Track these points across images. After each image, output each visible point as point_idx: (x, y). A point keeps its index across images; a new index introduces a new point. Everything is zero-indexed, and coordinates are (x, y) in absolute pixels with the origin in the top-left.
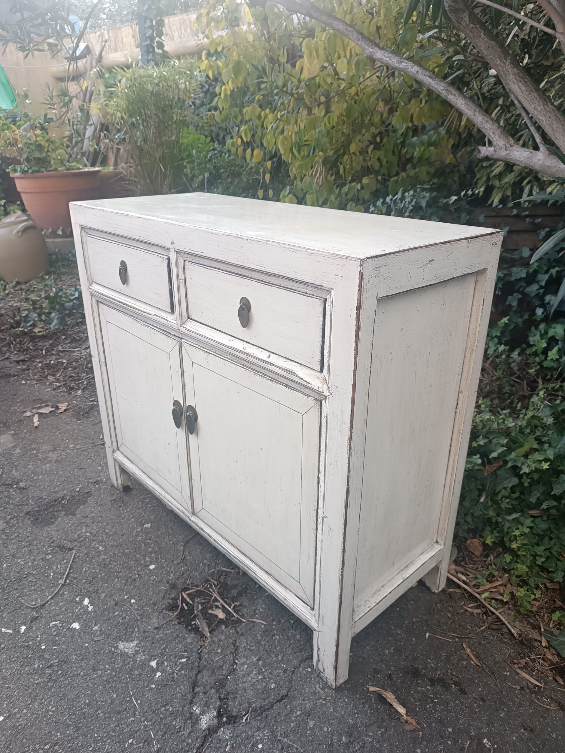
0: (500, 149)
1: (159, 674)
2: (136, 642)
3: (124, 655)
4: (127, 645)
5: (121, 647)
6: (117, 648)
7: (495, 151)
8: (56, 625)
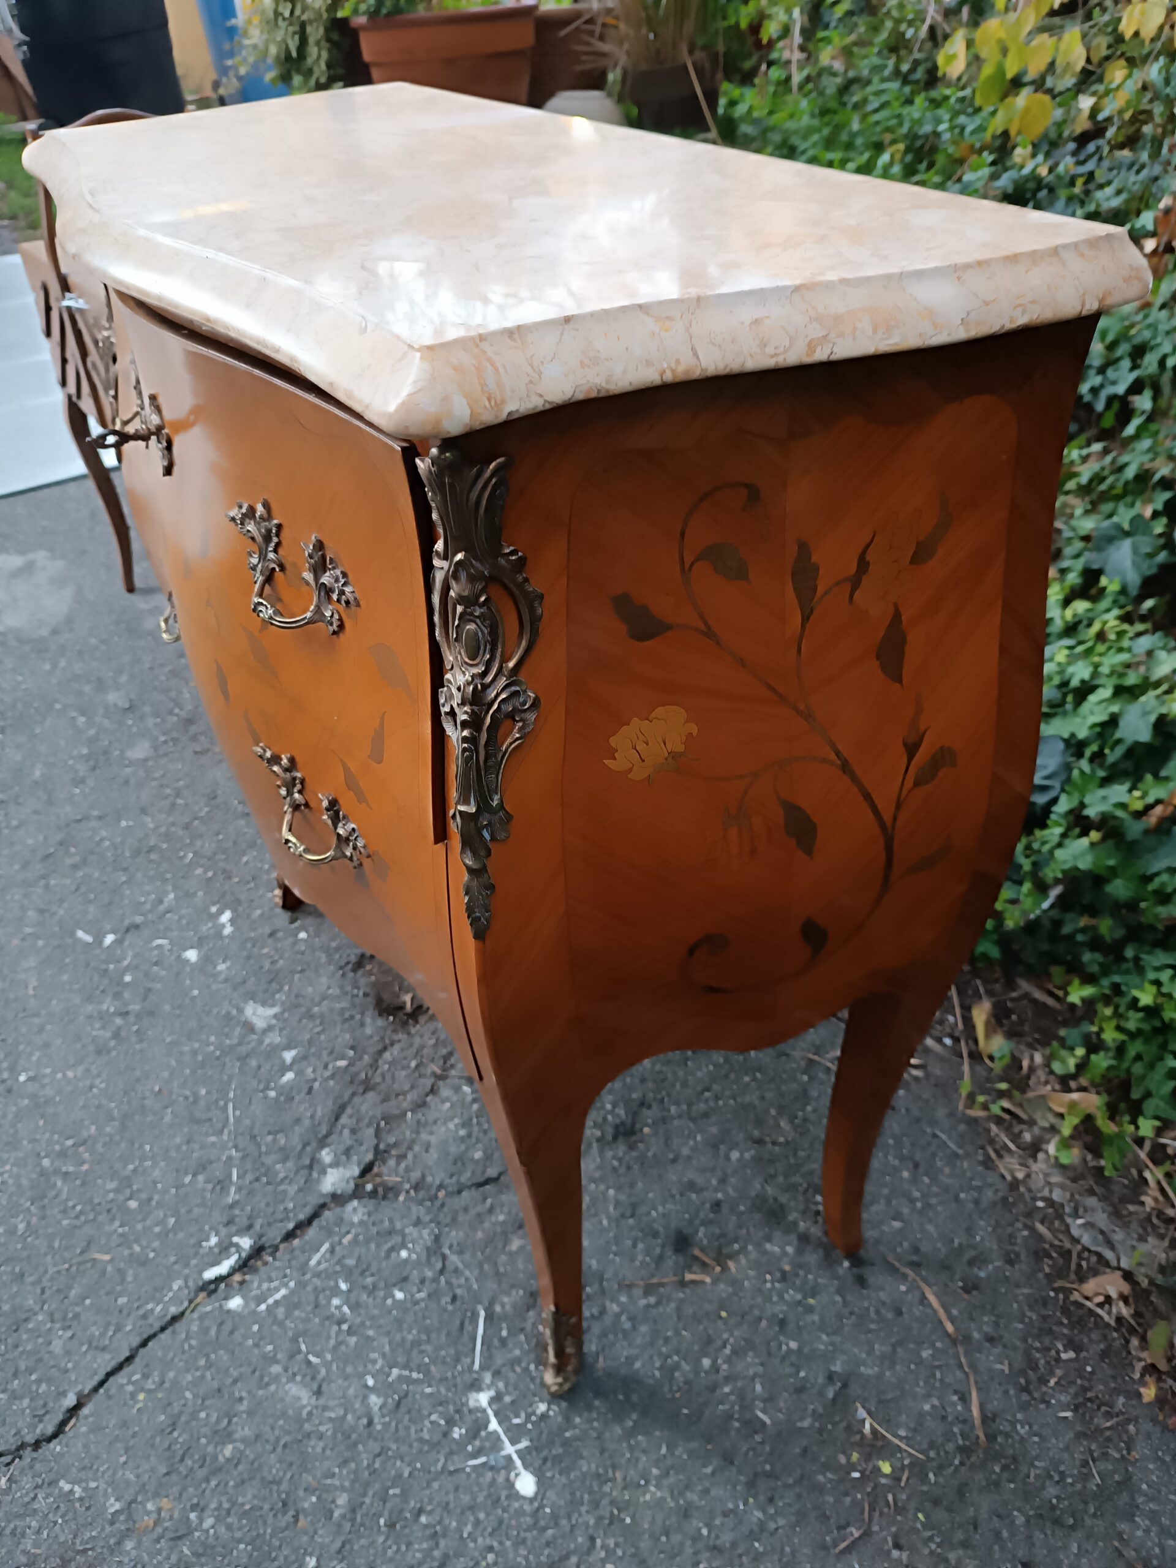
1: (289, 1076)
2: (276, 1010)
3: (249, 1028)
4: (260, 1010)
5: (249, 1012)
6: (241, 1011)
8: (160, 946)
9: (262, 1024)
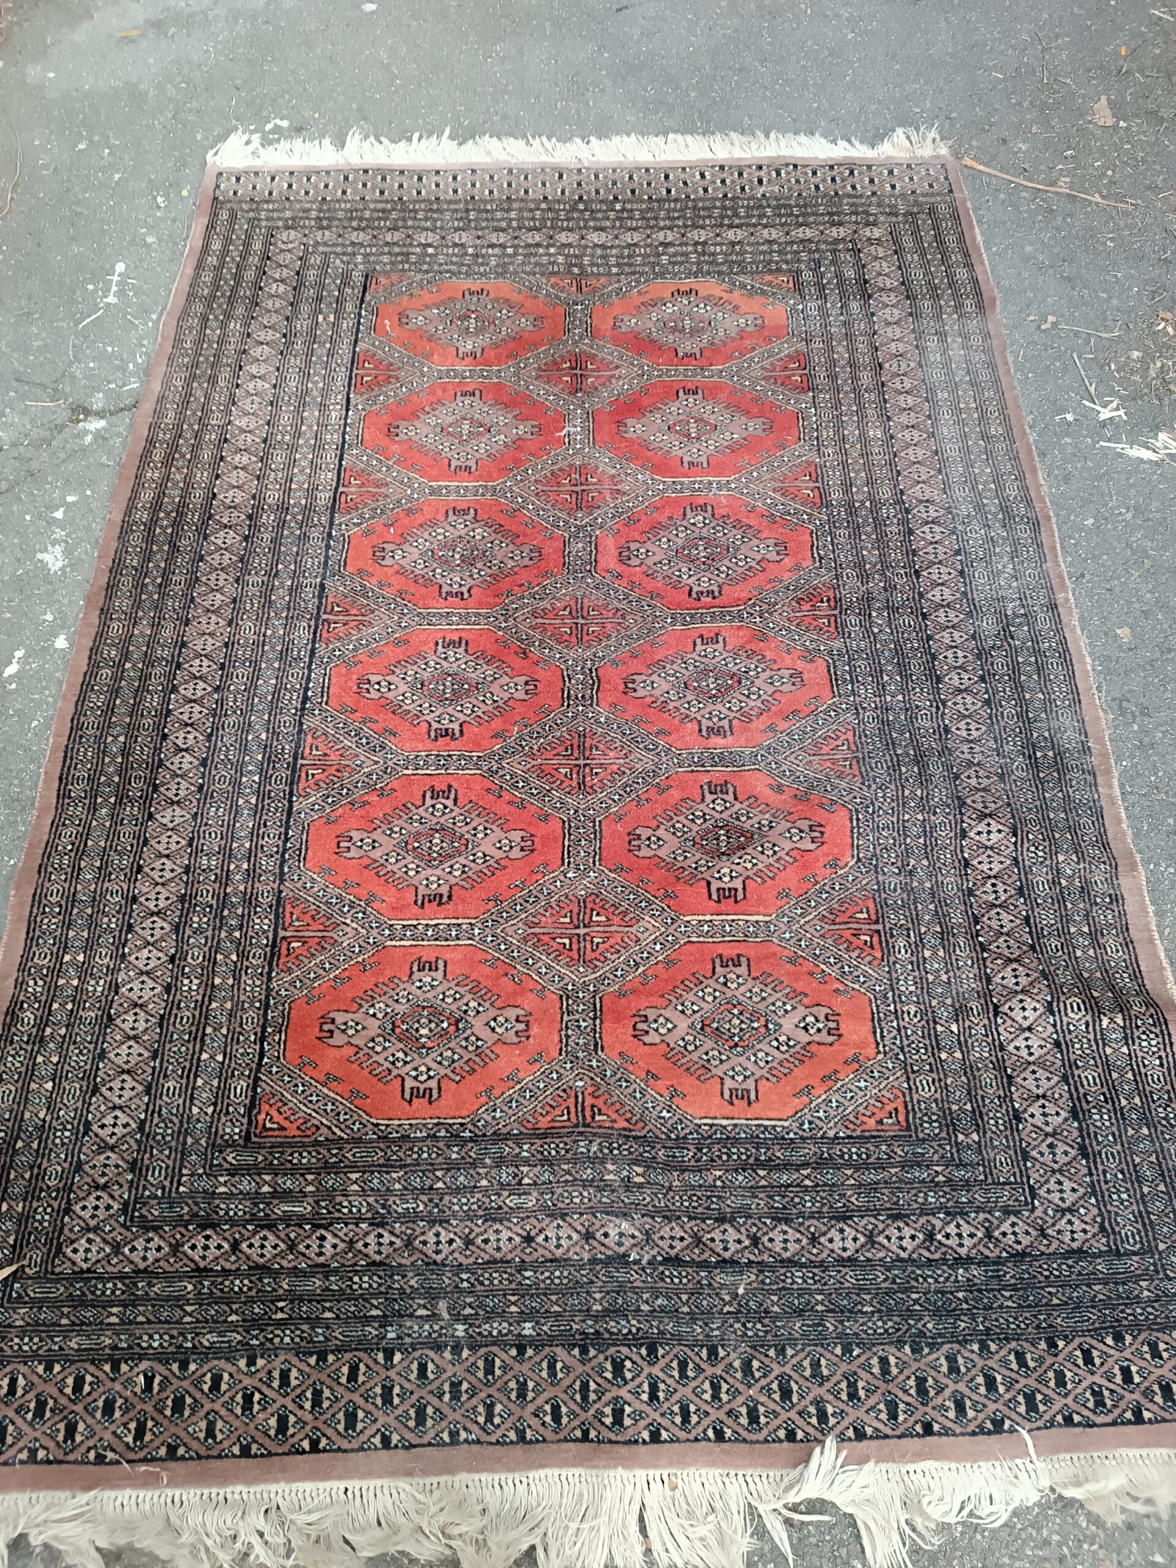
9: (58, 550)
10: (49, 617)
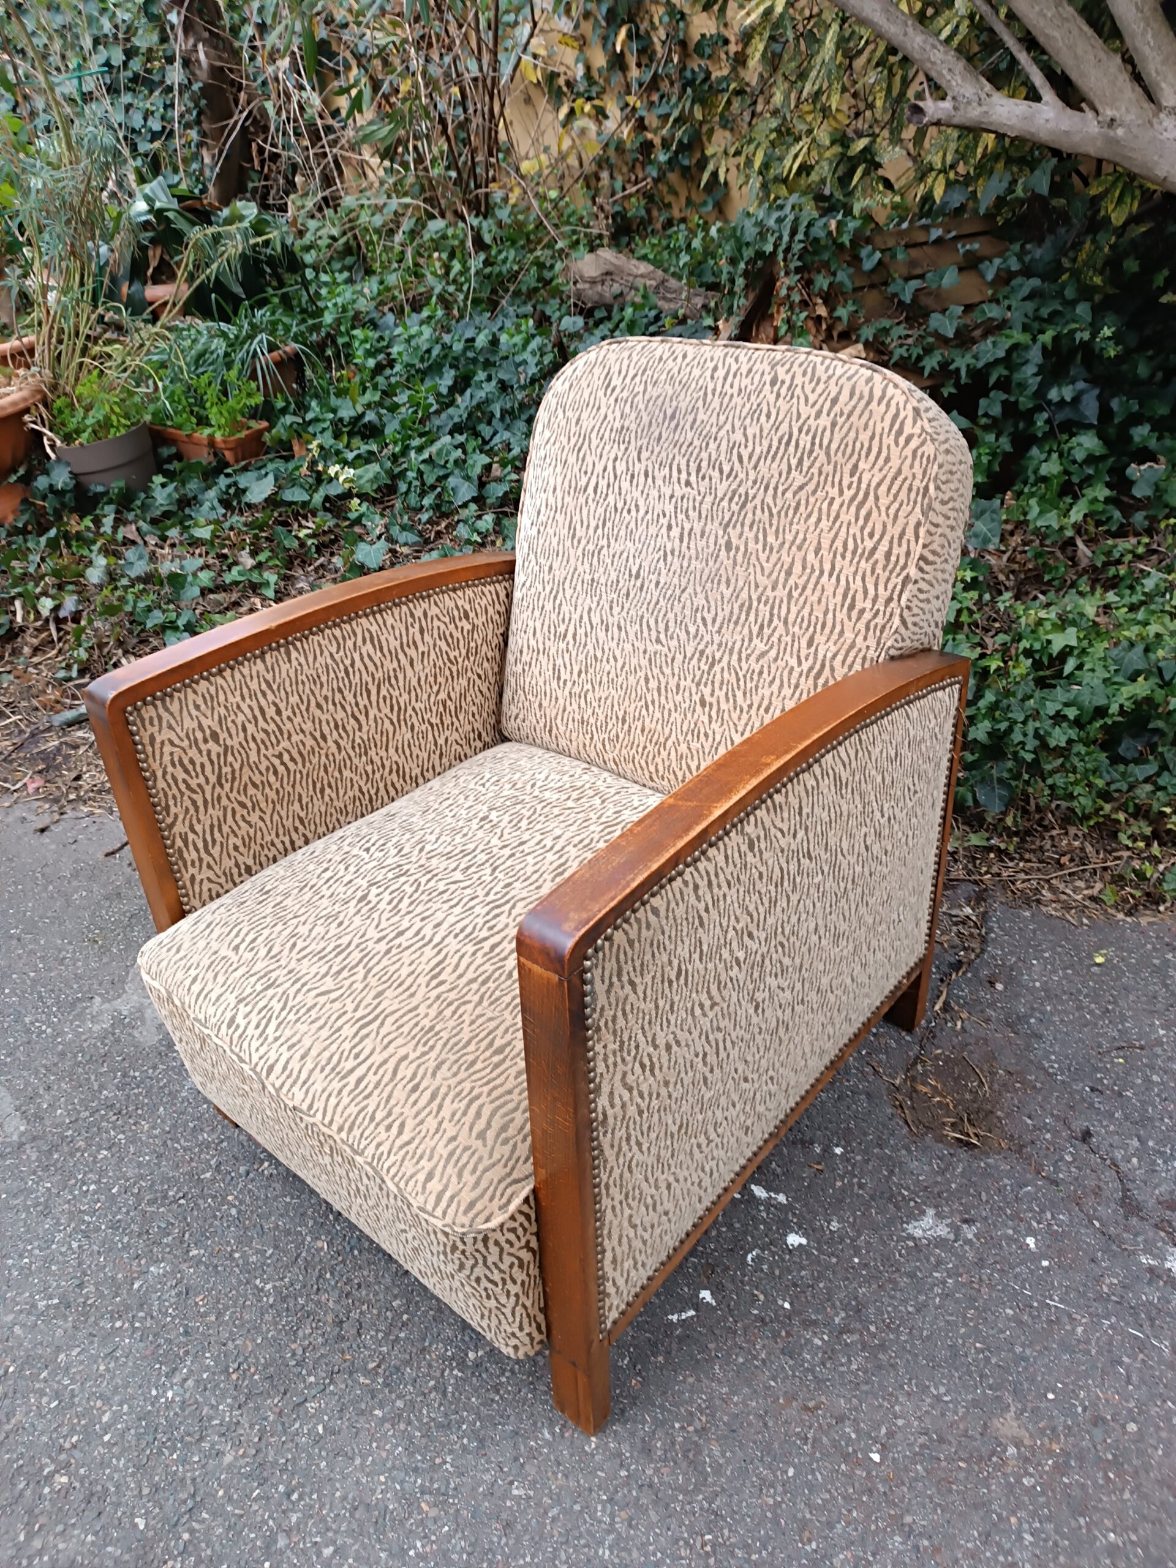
0: (969, 103)
2: (931, 1212)
3: (940, 1242)
4: (923, 1224)
5: (918, 1233)
6: (911, 1237)
7: (955, 108)
8: (758, 1260)
9: (943, 1231)
10: (835, 1225)
